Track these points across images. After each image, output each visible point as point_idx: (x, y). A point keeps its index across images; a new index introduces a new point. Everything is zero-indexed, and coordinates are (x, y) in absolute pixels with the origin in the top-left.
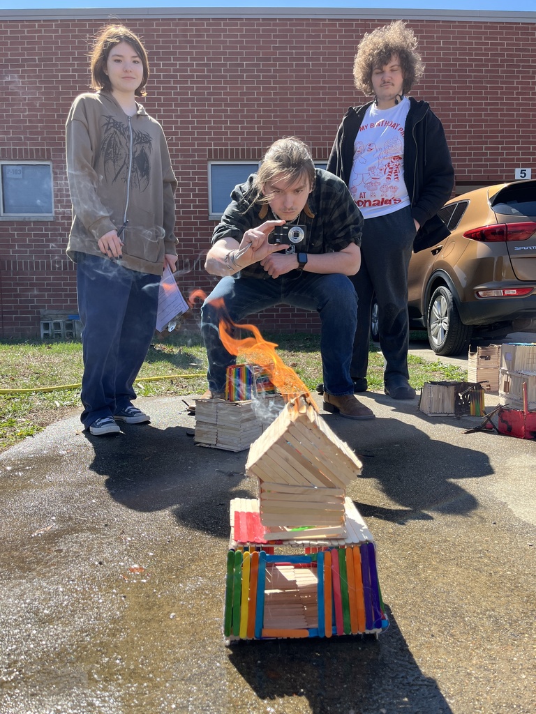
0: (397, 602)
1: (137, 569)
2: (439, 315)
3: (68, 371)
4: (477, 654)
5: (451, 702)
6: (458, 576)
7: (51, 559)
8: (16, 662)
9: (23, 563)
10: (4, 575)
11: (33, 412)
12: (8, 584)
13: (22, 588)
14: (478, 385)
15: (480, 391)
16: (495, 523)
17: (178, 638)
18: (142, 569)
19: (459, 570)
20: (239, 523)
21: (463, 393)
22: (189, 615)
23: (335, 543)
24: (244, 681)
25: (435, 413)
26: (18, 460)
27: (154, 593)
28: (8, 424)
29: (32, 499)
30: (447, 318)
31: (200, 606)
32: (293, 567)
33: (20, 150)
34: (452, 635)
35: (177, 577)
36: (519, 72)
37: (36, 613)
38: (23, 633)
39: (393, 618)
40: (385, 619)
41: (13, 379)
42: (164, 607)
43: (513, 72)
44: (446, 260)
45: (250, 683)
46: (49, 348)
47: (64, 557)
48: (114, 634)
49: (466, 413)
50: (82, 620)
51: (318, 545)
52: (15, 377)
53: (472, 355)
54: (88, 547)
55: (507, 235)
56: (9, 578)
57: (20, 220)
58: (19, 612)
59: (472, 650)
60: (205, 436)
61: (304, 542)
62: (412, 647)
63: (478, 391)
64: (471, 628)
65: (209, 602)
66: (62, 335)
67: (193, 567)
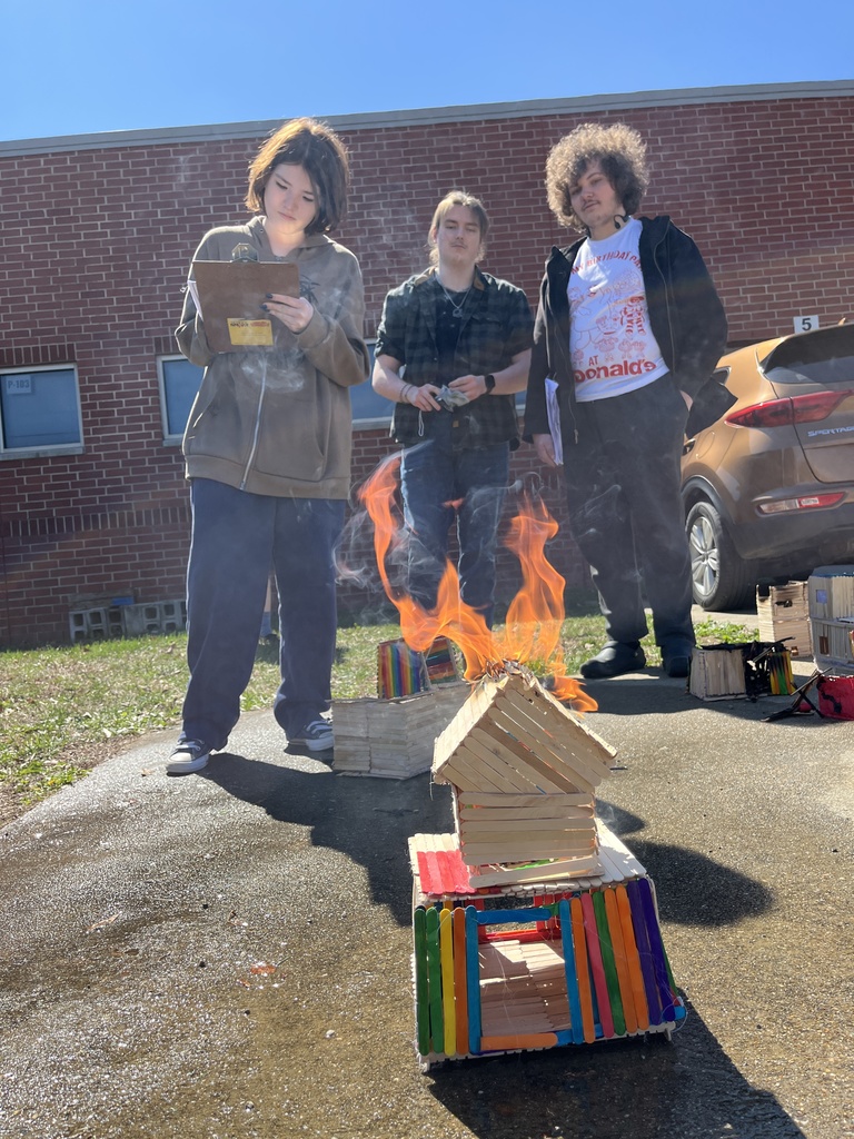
0: (694, 982)
1: (263, 969)
2: (702, 548)
3: (120, 682)
4: (835, 1047)
5: (803, 1124)
6: (788, 936)
7: (121, 966)
8: (81, 1124)
9: (75, 975)
10: (48, 995)
11: (69, 748)
12: (55, 1008)
13: (79, 1012)
14: (779, 645)
15: (783, 654)
16: (835, 851)
17: (342, 1067)
18: (271, 967)
19: (788, 925)
20: (427, 869)
21: (757, 659)
22: (357, 1030)
23: (586, 885)
24: (460, 1124)
25: (715, 696)
26: (52, 821)
27: (295, 1002)
28: (30, 770)
29: (80, 877)
30: (716, 550)
31: (374, 1016)
32: (518, 942)
33: (27, 350)
34: (791, 1024)
35: (331, 975)
36: (783, 172)
37: (106, 1049)
38: (88, 1079)
39: (691, 1007)
40: (678, 1004)
41: (33, 702)
42: (314, 1022)
43: (774, 173)
44: (704, 460)
45: (471, 1126)
46: (86, 650)
47: (141, 961)
48: (237, 1070)
49: (765, 691)
50: (182, 1053)
51: (558, 889)
52: (36, 698)
53: (762, 601)
54: (179, 942)
55: (793, 415)
56: (57, 1000)
57: (31, 457)
58: (78, 1048)
59: (825, 1042)
60: (351, 759)
61: (535, 886)
62: (728, 1047)
63: (780, 654)
64: (820, 1010)
65: (387, 1009)
66: (105, 632)
67: (355, 958)
